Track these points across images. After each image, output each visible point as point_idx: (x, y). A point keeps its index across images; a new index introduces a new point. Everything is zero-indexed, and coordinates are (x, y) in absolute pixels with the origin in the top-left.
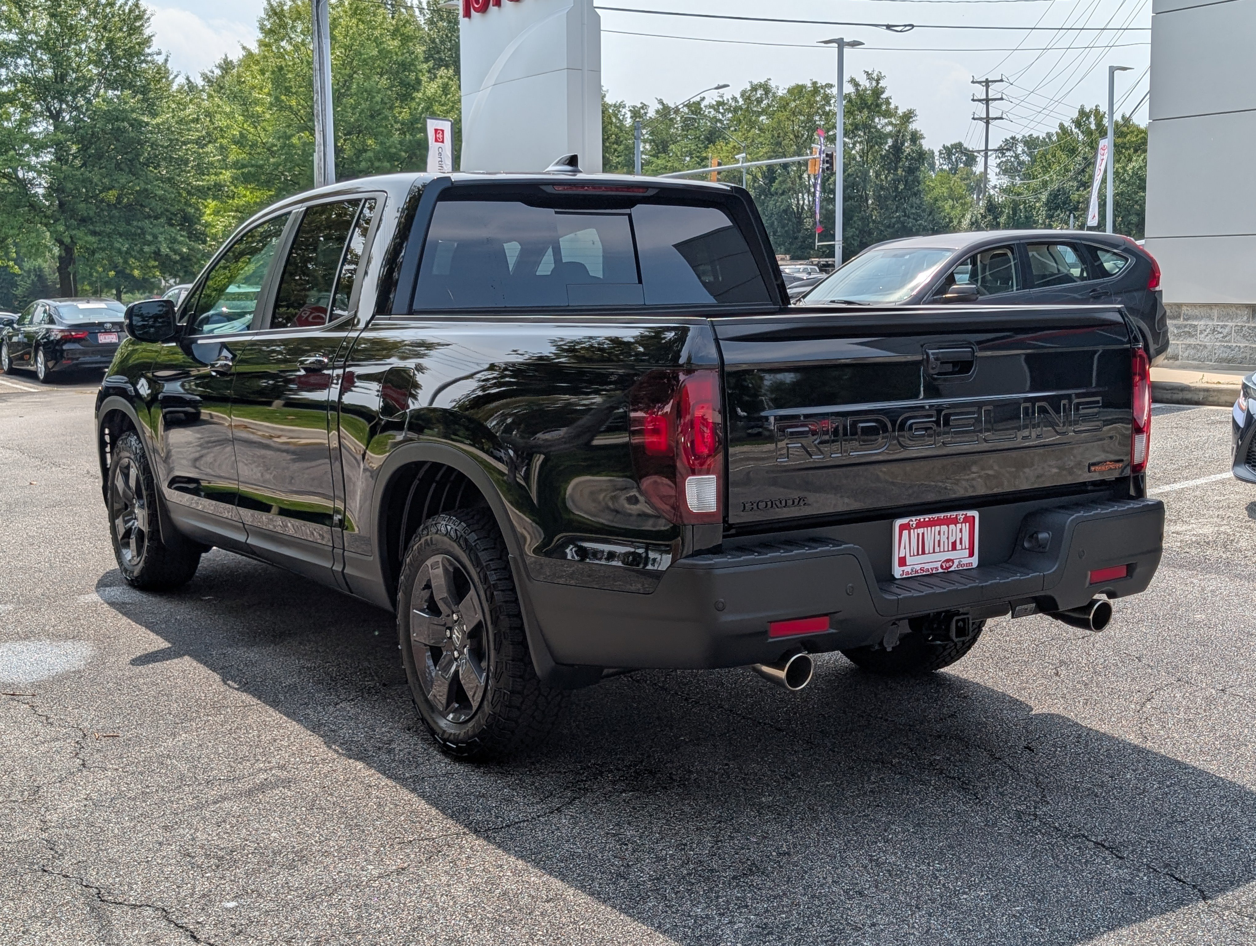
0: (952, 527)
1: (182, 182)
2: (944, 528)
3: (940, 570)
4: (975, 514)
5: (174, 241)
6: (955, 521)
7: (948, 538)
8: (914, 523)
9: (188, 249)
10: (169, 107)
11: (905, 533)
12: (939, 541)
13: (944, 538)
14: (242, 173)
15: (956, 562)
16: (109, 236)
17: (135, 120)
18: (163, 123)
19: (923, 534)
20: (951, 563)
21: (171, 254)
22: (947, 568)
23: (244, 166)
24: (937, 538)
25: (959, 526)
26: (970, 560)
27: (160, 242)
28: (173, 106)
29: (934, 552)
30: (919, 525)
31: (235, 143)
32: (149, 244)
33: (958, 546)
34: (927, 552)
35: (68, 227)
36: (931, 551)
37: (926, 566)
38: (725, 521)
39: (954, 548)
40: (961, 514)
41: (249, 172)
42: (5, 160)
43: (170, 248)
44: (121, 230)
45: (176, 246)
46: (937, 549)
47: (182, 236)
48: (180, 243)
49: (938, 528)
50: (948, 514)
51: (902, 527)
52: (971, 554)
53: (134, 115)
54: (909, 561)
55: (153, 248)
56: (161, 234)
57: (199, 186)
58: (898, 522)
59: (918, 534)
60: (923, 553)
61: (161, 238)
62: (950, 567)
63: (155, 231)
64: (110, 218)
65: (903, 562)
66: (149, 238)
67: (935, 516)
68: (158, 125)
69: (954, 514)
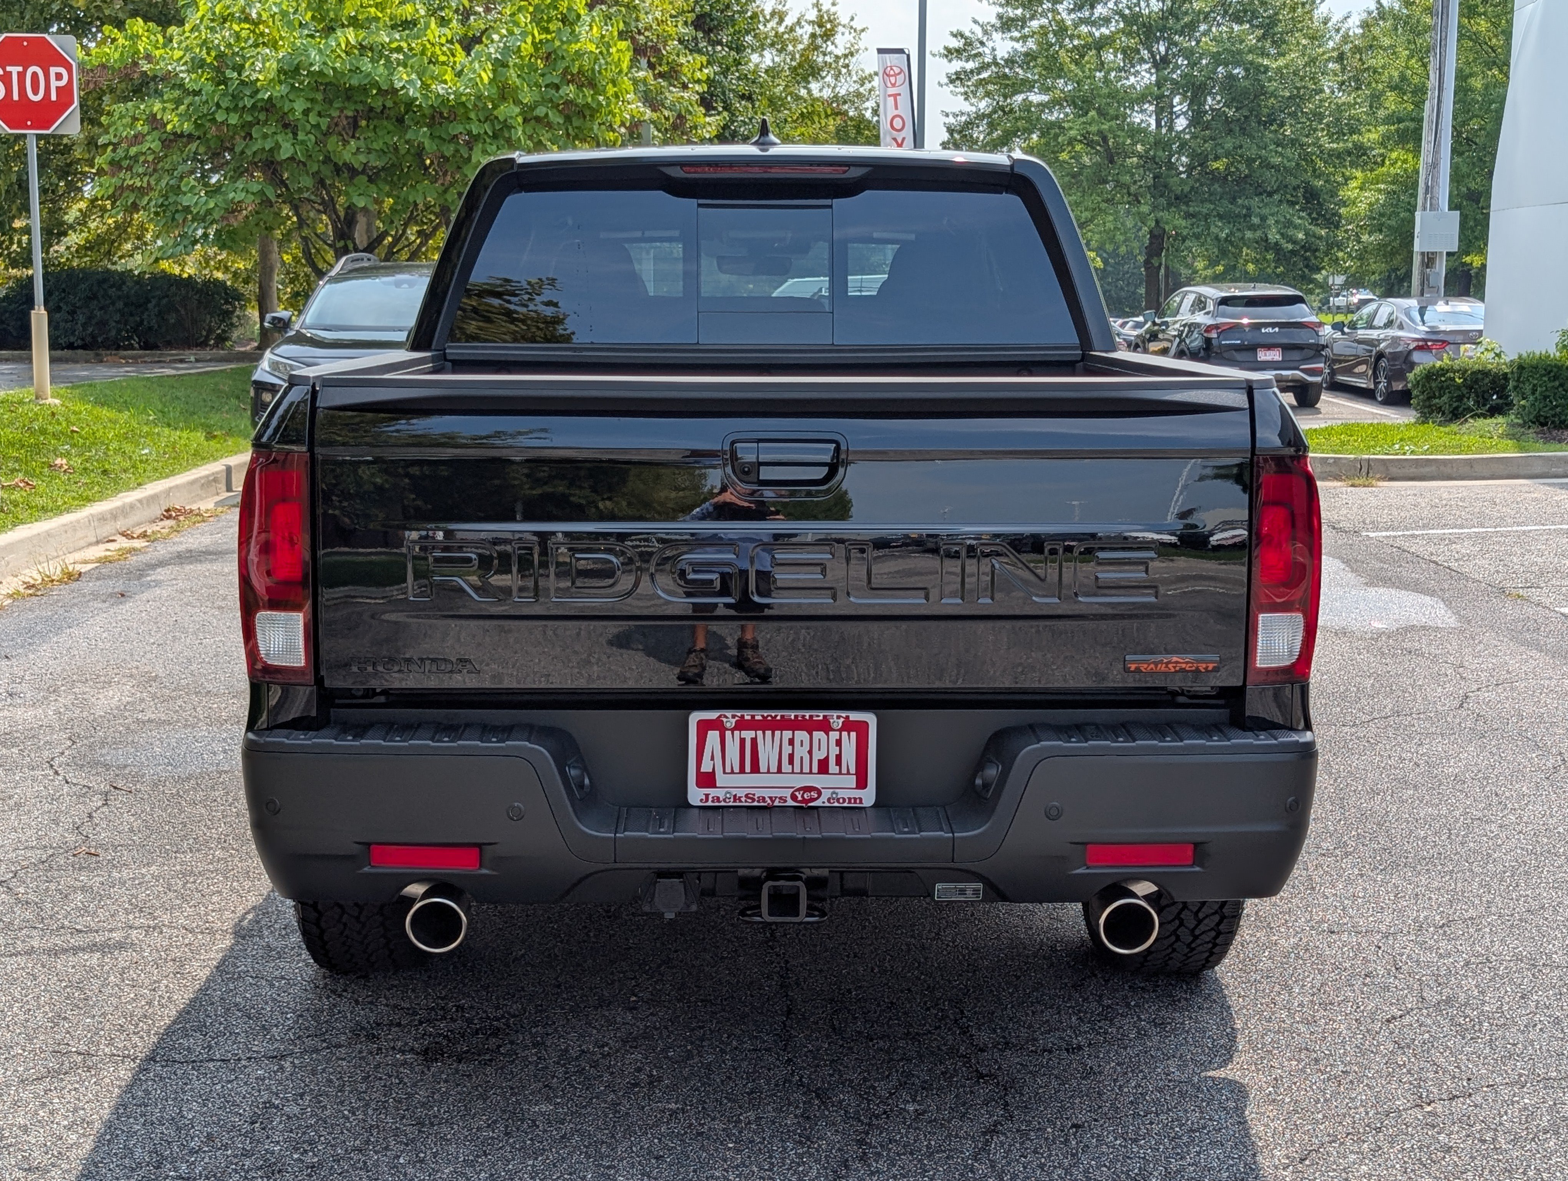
0: (818, 735)
1: (1309, 145)
2: (801, 735)
3: (790, 803)
4: (870, 719)
5: (1289, 224)
6: (825, 726)
7: (810, 752)
8: (730, 723)
9: (1305, 235)
10: (1298, 43)
11: (713, 736)
12: (791, 757)
13: (801, 752)
14: (1397, 130)
15: (826, 794)
16: (1206, 217)
17: (1251, 63)
18: (1287, 66)
19: (754, 741)
20: (814, 795)
21: (1282, 241)
22: (804, 801)
23: (1400, 121)
24: (787, 750)
25: (834, 735)
26: (858, 793)
27: (1270, 226)
28: (1304, 42)
29: (779, 771)
30: (741, 725)
31: (1393, 88)
32: (1253, 228)
33: (833, 767)
34: (763, 767)
35: (1155, 208)
36: (774, 769)
37: (759, 793)
38: (319, 681)
39: (823, 767)
40: (836, 718)
41: (1407, 129)
42: (1084, 123)
43: (1282, 234)
44: (1221, 210)
45: (1291, 232)
46: (786, 767)
47: (1299, 218)
48: (1296, 227)
49: (788, 734)
50: (807, 714)
51: (704, 727)
52: (862, 784)
53: (1250, 57)
54: (720, 779)
55: (1259, 233)
56: (1272, 215)
57: (1333, 150)
58: (695, 717)
59: (743, 741)
60: (755, 769)
61: (1271, 221)
62: (813, 800)
63: (1265, 211)
64: (1211, 195)
65: (707, 780)
66: (1256, 220)
67: (778, 714)
68: (1279, 69)
69: (820, 715)
